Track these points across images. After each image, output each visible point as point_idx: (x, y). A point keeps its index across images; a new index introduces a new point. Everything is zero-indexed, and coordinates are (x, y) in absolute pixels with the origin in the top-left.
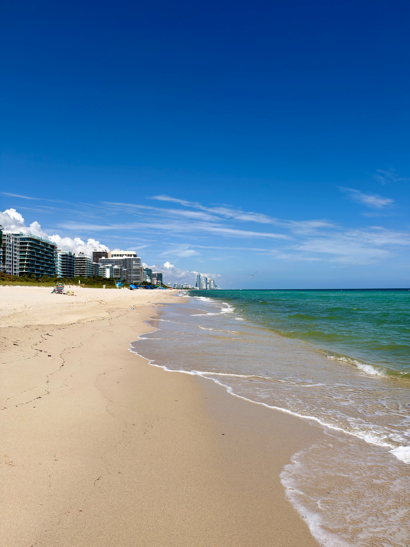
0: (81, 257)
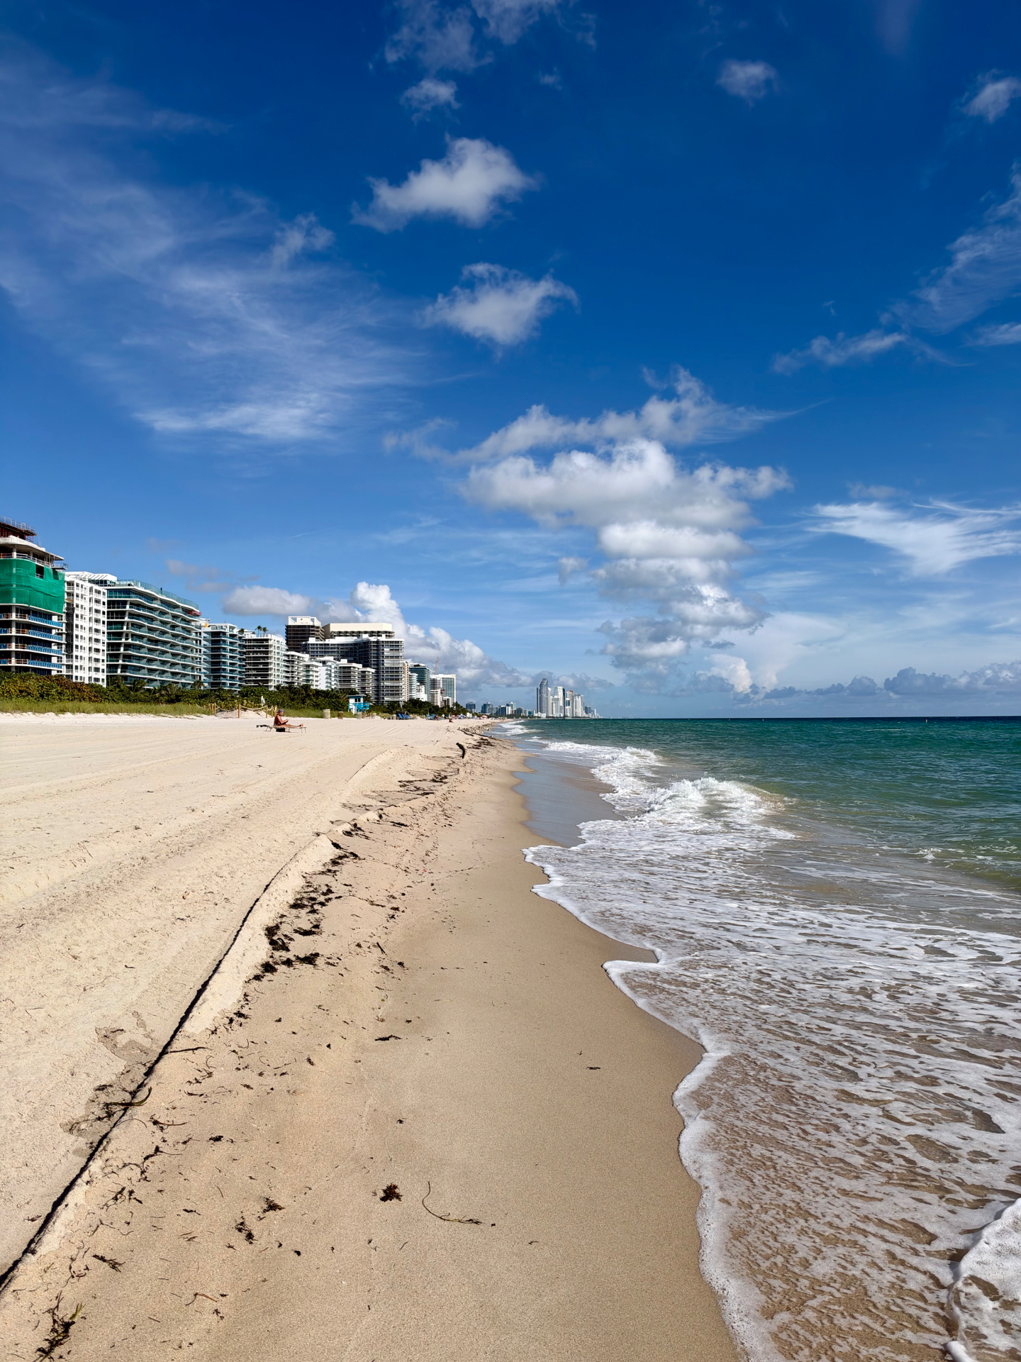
0: (259, 638)
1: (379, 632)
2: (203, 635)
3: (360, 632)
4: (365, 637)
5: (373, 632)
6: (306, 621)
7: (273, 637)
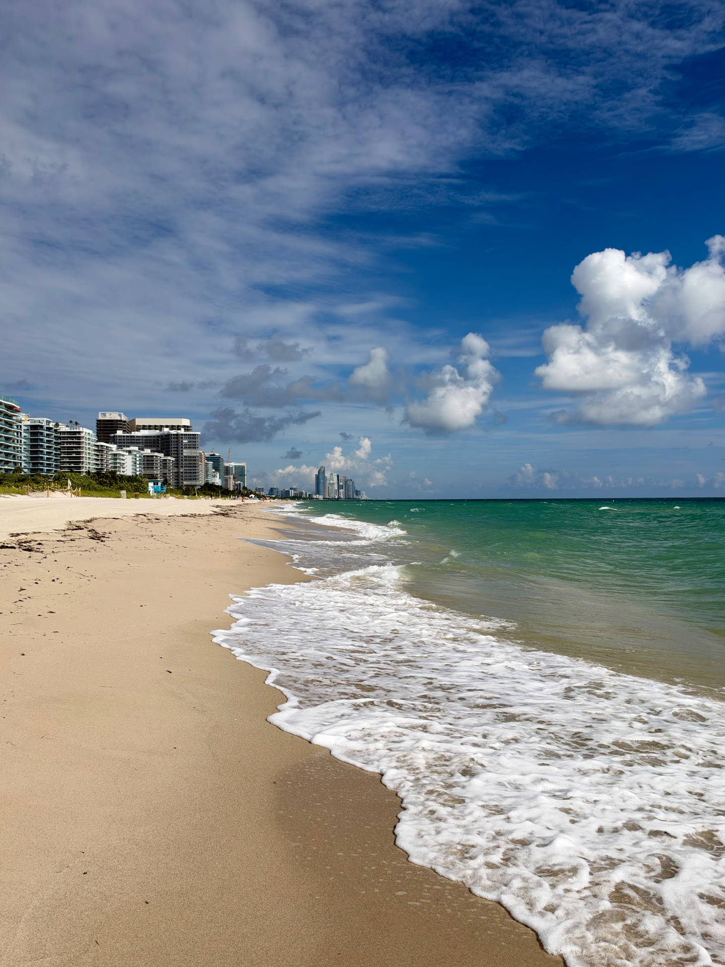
0: (72, 430)
1: (178, 426)
2: (23, 428)
3: (162, 426)
4: (166, 430)
5: (173, 426)
6: (115, 416)
7: (85, 430)
